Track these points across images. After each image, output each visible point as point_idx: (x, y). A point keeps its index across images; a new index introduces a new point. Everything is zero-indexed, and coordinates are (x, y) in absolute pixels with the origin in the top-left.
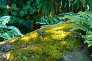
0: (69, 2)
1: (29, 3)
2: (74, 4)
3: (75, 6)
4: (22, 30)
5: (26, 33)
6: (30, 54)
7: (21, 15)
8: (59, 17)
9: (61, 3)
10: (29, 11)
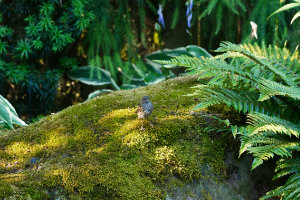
0: (185, 8)
1: (47, 9)
2: (204, 14)
3: (210, 21)
4: (23, 105)
5: (36, 117)
6: (50, 189)
7: (20, 52)
8: (150, 63)
9: (160, 12)
10: (47, 39)
